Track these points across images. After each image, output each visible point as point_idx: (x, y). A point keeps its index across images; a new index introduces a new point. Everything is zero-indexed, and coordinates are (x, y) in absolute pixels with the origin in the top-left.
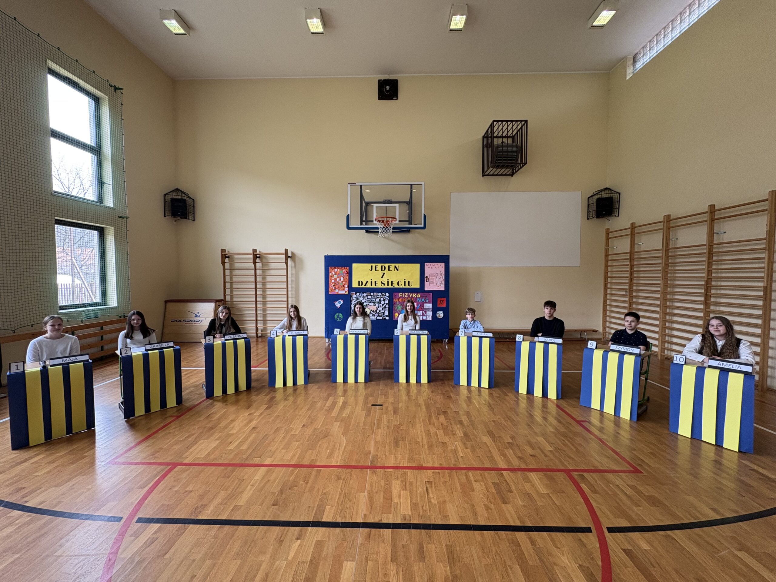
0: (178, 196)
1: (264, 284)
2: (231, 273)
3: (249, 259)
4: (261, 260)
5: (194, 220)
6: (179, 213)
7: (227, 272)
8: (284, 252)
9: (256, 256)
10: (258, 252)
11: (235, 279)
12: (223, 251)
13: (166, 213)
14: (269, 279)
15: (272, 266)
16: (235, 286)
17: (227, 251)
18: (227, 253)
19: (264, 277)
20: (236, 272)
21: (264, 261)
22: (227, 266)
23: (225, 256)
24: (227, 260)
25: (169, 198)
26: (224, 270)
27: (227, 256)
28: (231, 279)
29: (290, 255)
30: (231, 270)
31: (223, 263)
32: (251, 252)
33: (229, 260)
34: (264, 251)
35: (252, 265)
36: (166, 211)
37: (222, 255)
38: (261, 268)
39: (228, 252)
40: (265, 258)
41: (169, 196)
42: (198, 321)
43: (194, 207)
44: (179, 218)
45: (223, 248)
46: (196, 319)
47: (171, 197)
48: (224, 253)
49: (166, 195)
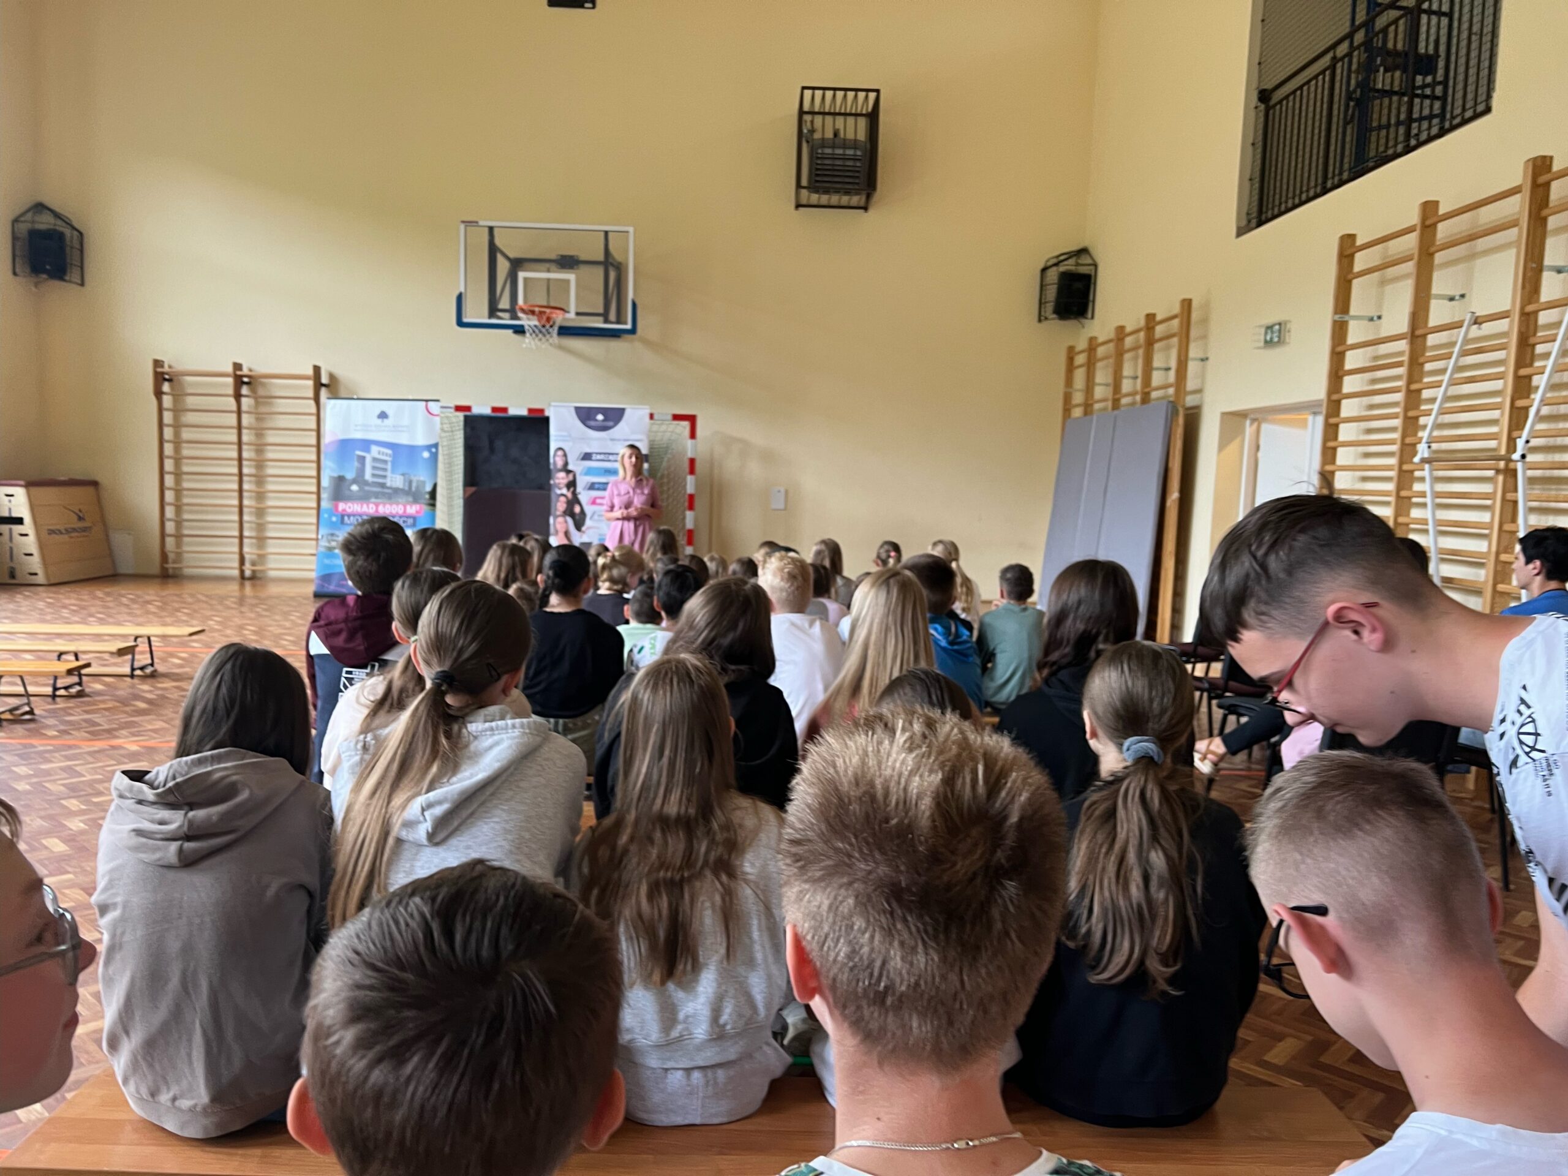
0: (45, 222)
1: (260, 448)
2: (176, 418)
3: (225, 385)
4: (254, 391)
5: (82, 284)
6: (48, 267)
7: (168, 417)
8: (310, 372)
9: (242, 381)
10: (245, 371)
11: (186, 434)
12: (157, 363)
13: (17, 266)
14: (271, 437)
15: (281, 405)
16: (185, 452)
17: (166, 366)
18: (166, 369)
19: (259, 433)
20: (190, 418)
21: (261, 392)
22: (167, 401)
23: (162, 377)
24: (166, 387)
25: (23, 228)
26: (161, 410)
27: (167, 377)
28: (177, 434)
29: (324, 380)
30: (177, 411)
31: (159, 394)
32: (230, 369)
33: (172, 388)
34: (260, 369)
35: (232, 401)
36: (17, 260)
37: (156, 373)
38: (253, 410)
39: (170, 367)
40: (263, 385)
41: (25, 221)
42: (85, 529)
43: (82, 251)
44: (45, 276)
45: (159, 358)
46: (81, 525)
47: (29, 226)
48: (159, 370)
49: (16, 221)
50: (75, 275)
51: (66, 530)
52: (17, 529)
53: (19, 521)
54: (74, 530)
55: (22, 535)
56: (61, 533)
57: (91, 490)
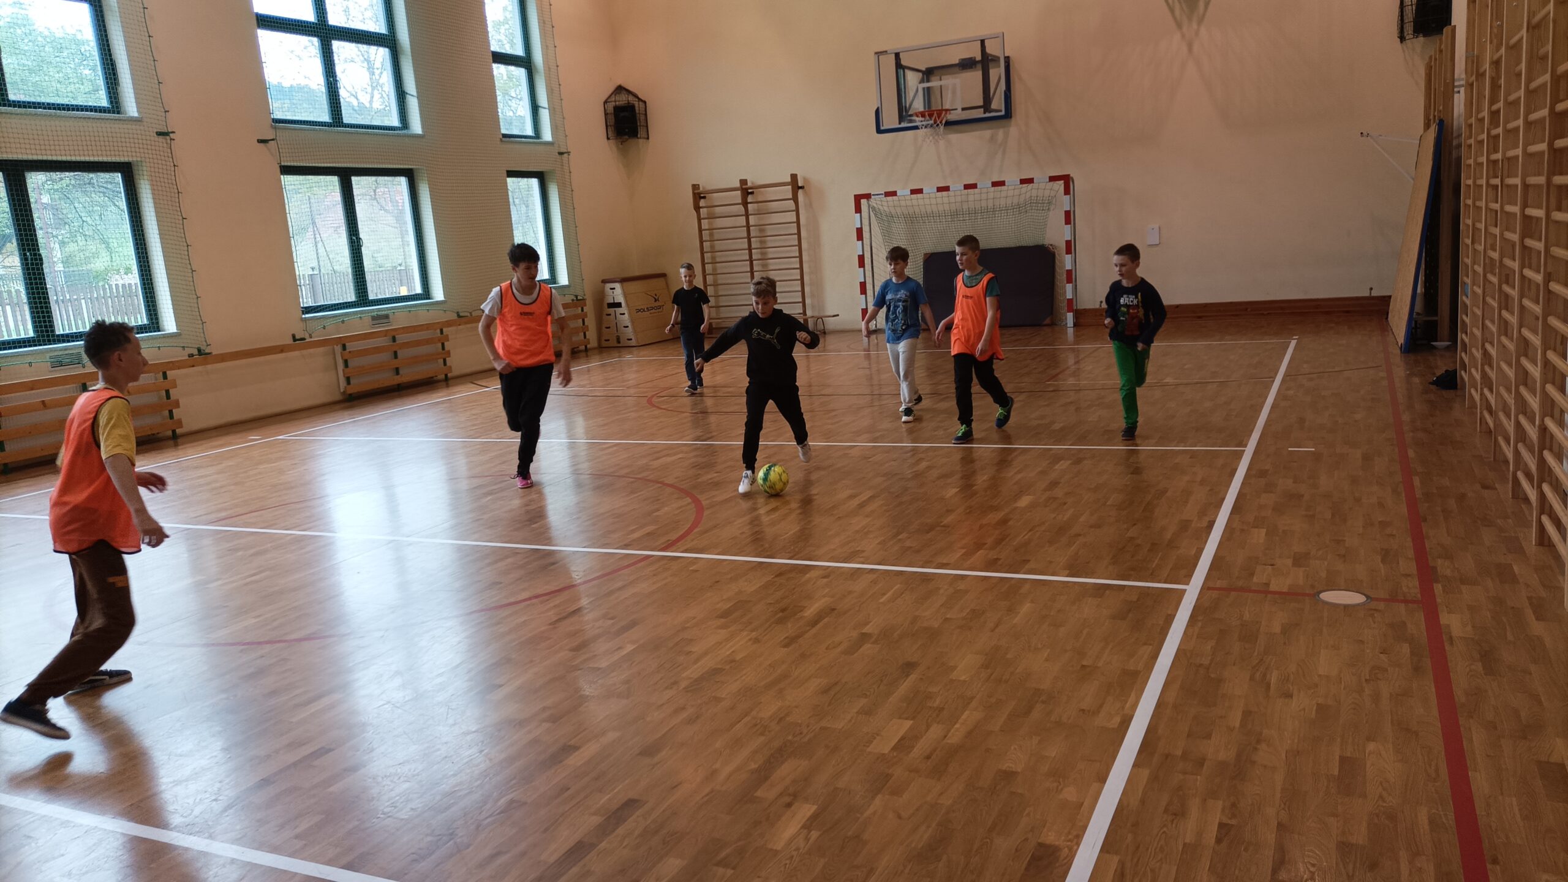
0: (622, 99)
2: (710, 224)
3: (735, 197)
4: (757, 198)
5: (648, 138)
6: (626, 130)
7: (705, 224)
8: (790, 179)
9: (746, 190)
10: (749, 184)
11: (716, 235)
12: (695, 187)
13: (610, 133)
14: (769, 231)
15: (772, 206)
16: (717, 247)
17: (701, 187)
18: (701, 190)
19: (761, 228)
20: (718, 223)
21: (762, 198)
22: (703, 213)
23: (699, 195)
24: (702, 203)
25: (610, 107)
26: (699, 220)
27: (702, 195)
28: (711, 235)
29: (800, 183)
30: (710, 219)
31: (697, 208)
32: (738, 185)
33: (705, 202)
34: (759, 181)
35: (741, 208)
36: (609, 128)
37: (694, 194)
38: (757, 212)
39: (703, 188)
40: (763, 193)
41: (611, 102)
42: (660, 307)
43: (646, 115)
44: (627, 137)
45: (695, 183)
46: (657, 304)
47: (614, 103)
48: (696, 191)
49: (606, 102)
50: (641, 132)
51: (647, 308)
52: (619, 310)
53: (619, 305)
54: (653, 308)
55: (621, 314)
56: (644, 311)
57: (662, 279)
